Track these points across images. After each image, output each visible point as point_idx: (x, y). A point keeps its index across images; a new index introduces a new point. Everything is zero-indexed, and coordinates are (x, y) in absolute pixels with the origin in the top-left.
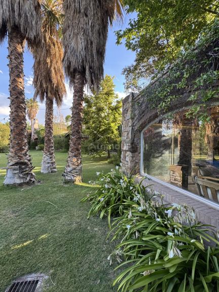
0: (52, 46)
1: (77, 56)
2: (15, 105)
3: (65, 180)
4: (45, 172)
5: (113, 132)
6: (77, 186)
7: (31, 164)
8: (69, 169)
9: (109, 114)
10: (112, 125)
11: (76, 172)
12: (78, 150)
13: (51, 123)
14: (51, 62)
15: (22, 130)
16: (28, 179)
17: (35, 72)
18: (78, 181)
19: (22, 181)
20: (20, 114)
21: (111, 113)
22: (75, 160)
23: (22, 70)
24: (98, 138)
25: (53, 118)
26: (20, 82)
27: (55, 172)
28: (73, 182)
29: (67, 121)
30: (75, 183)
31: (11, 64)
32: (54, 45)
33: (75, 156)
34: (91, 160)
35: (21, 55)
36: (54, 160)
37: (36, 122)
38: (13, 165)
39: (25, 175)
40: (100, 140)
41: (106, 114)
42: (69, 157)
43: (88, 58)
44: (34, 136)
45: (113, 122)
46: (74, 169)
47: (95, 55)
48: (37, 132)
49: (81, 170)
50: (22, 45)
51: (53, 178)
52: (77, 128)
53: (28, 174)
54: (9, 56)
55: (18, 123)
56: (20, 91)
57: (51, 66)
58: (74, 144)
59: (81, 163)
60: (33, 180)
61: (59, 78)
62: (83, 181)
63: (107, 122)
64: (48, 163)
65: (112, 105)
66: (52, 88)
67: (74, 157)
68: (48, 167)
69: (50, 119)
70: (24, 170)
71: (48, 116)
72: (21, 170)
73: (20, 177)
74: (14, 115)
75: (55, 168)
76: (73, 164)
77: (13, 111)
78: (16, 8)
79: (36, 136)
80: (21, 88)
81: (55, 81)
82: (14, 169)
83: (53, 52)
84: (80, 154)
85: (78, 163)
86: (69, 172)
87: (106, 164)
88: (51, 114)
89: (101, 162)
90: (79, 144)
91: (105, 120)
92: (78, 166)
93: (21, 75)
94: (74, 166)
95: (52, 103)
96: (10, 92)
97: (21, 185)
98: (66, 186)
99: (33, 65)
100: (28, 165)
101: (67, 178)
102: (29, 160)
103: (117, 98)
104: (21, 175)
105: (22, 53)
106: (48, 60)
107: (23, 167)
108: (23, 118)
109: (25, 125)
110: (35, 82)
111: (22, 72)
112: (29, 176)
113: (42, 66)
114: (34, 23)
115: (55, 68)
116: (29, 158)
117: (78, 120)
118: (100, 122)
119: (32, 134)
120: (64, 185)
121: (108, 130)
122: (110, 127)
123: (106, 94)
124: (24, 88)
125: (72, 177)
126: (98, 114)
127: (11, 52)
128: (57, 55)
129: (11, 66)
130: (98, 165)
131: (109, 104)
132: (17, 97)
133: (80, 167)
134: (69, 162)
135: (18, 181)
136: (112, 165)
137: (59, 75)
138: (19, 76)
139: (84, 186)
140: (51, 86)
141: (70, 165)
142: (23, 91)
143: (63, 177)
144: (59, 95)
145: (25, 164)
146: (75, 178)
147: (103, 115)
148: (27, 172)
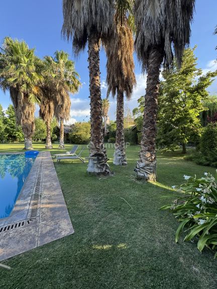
0: (123, 36)
1: (154, 26)
2: (94, 102)
3: (137, 176)
4: (117, 164)
5: (191, 121)
6: (151, 185)
7: (106, 155)
8: (142, 165)
9: (186, 98)
10: (191, 111)
11: (150, 169)
12: (151, 143)
13: (122, 116)
14: (122, 54)
15: (99, 124)
16: (104, 169)
17: (108, 69)
18: (152, 179)
19: (99, 171)
20: (98, 110)
21: (189, 97)
22: (148, 155)
23: (98, 68)
24: (171, 130)
25: (123, 111)
26: (97, 80)
27: (126, 164)
28: (147, 180)
29: (134, 115)
30: (149, 181)
31: (90, 65)
32: (125, 34)
33: (149, 151)
34: (161, 155)
35: (97, 53)
36: (124, 153)
37: (108, 118)
38: (93, 156)
39: (101, 165)
40: (172, 131)
41: (181, 100)
42: (142, 151)
43: (168, 22)
44: (107, 131)
45: (192, 107)
46: (147, 165)
47: (179, 13)
48: (109, 127)
49: (155, 167)
50: (98, 44)
51: (124, 171)
52: (151, 118)
53: (104, 165)
54: (89, 58)
55: (96, 118)
56: (97, 88)
57: (122, 57)
58: (148, 137)
59: (155, 158)
60: (108, 171)
61: (129, 68)
62: (158, 180)
63: (182, 109)
64: (120, 155)
65: (191, 86)
66: (123, 80)
67: (147, 152)
68: (120, 159)
69: (120, 113)
70: (101, 161)
71: (119, 109)
72: (99, 161)
73: (98, 167)
74: (93, 111)
75: (125, 161)
76: (147, 160)
77: (92, 108)
78: (93, 7)
79: (108, 131)
80: (98, 85)
81: (125, 72)
82: (94, 160)
83: (123, 42)
84: (154, 148)
85: (152, 158)
86: (142, 168)
87: (181, 160)
88: (122, 107)
89: (175, 158)
90: (153, 137)
91: (180, 107)
92: (152, 162)
93: (98, 73)
94: (147, 162)
95: (122, 96)
96: (90, 91)
97: (99, 174)
98: (138, 182)
99: (106, 64)
100: (104, 157)
101: (139, 174)
102: (105, 152)
103: (200, 74)
104: (99, 166)
105: (98, 52)
106: (119, 53)
107: (100, 158)
108: (99, 113)
109: (101, 120)
110: (108, 79)
111: (98, 70)
112: (105, 167)
113: (114, 61)
114: (108, 14)
115: (125, 59)
116: (104, 151)
117: (152, 108)
118: (174, 110)
119: (105, 129)
120: (137, 182)
121: (185, 118)
122: (188, 114)
123: (183, 73)
124: (100, 85)
125: (145, 174)
126: (170, 101)
127: (91, 54)
128: (128, 43)
129: (90, 67)
130: (171, 161)
131: (187, 85)
132: (95, 95)
133: (154, 163)
134: (141, 156)
135: (97, 171)
136: (190, 162)
137: (129, 65)
138: (96, 75)
139: (159, 187)
140: (122, 79)
141: (143, 160)
142: (100, 87)
143: (134, 172)
144: (129, 86)
145: (101, 155)
146: (149, 176)
147: (177, 101)
148: (103, 163)
